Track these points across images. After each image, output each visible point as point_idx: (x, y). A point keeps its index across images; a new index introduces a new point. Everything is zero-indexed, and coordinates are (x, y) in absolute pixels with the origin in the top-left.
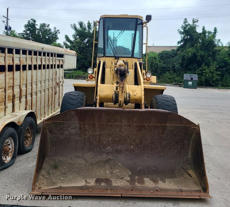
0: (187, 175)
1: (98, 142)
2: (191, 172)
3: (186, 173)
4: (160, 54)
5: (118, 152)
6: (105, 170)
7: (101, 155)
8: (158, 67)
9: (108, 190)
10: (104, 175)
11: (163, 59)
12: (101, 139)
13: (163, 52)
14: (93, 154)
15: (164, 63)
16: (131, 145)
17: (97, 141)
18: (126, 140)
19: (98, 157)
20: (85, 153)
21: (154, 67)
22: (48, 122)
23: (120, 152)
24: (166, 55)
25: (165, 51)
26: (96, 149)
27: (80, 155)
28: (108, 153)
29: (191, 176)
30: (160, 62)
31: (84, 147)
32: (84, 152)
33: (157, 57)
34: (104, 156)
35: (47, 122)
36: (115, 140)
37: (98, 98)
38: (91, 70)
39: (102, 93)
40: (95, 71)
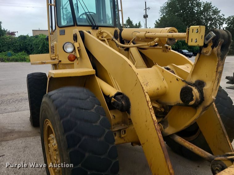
37: (148, 98)
38: (70, 45)
39: (148, 87)
40: (78, 48)
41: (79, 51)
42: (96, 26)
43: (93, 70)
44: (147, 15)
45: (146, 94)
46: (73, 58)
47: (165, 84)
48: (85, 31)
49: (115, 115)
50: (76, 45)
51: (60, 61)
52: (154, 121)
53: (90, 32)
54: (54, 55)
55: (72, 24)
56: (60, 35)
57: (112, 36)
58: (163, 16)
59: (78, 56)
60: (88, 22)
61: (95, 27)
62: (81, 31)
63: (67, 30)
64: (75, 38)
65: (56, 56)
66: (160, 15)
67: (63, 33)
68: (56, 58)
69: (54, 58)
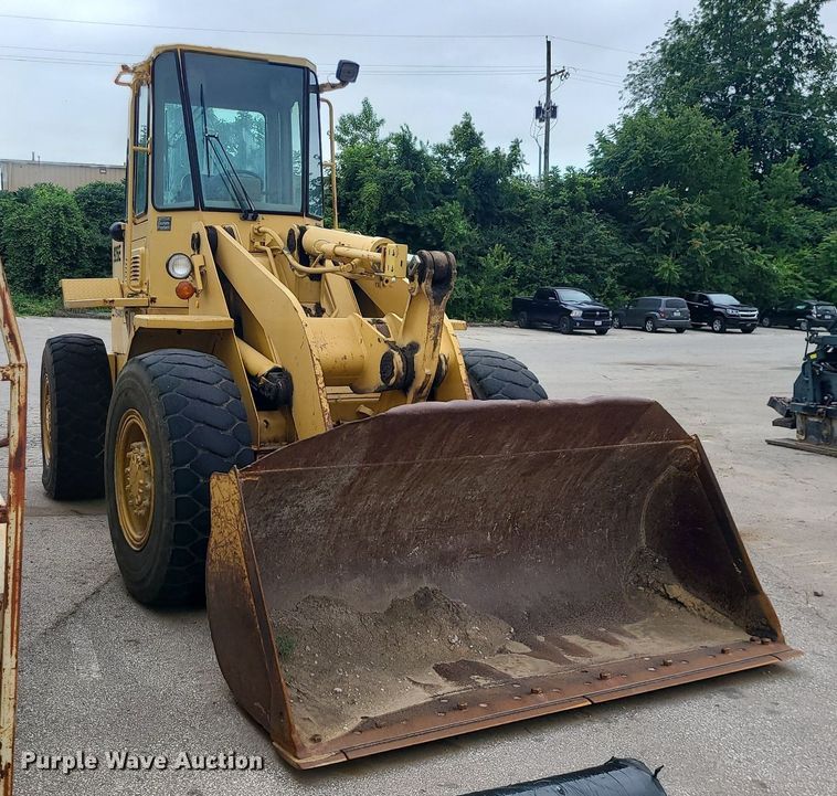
0: (666, 602)
1: (384, 533)
2: (676, 590)
3: (659, 598)
4: (81, 196)
5: (447, 560)
6: (440, 634)
7: (395, 581)
8: (80, 246)
9: (537, 692)
10: (447, 651)
11: (96, 215)
12: (396, 522)
13: (96, 186)
14: (369, 582)
15: (102, 233)
16: (484, 529)
17: (383, 530)
18: (473, 515)
19: (386, 589)
20: (341, 581)
21: (68, 248)
22: (251, 475)
23: (454, 559)
24: (109, 198)
25: (103, 185)
26: (374, 561)
27: (324, 593)
28: (416, 571)
29: (682, 604)
30: (86, 227)
31: (334, 561)
32: (337, 580)
33: (74, 205)
34: (406, 584)
35: (247, 476)
36: (439, 519)
37: (319, 371)
38: (184, 261)
39: (325, 352)
40: (201, 267)
41: (203, 275)
42: (250, 211)
43: (229, 318)
44: (555, 108)
45: (317, 362)
46: (186, 292)
47: (363, 350)
48: (219, 229)
49: (268, 420)
50: (198, 260)
51: (153, 300)
52: (324, 411)
53: (230, 232)
54: (138, 283)
55: (191, 203)
56: (159, 230)
57: (282, 244)
58: (637, 108)
59: (200, 287)
60: (233, 199)
61: (249, 215)
62: (211, 227)
63: (176, 218)
64: (196, 243)
65: (141, 285)
66: (625, 103)
67: (165, 225)
68: (142, 292)
69: (139, 290)
